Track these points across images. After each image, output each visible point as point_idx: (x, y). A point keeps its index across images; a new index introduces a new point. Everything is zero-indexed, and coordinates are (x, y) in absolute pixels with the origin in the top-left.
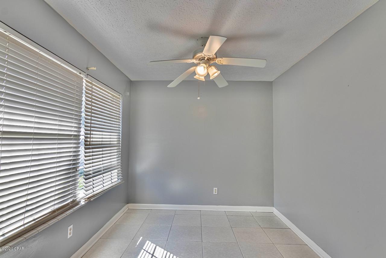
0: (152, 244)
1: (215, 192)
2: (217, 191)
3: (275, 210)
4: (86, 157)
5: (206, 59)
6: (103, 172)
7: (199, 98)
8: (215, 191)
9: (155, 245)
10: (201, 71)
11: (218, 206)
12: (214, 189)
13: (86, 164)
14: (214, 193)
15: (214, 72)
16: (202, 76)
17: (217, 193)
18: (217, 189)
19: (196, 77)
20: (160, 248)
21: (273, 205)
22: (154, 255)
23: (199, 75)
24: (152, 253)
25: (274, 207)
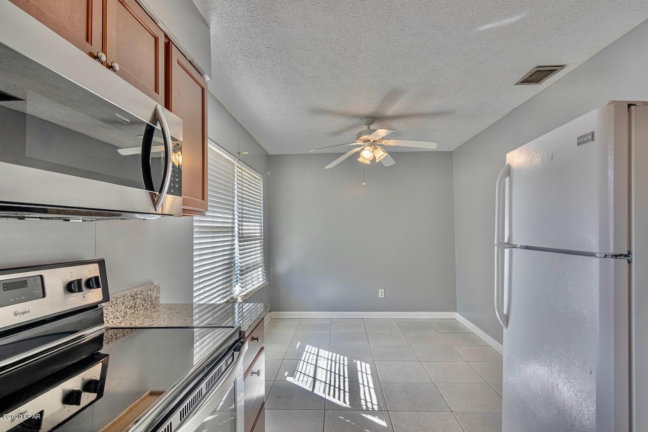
0: (314, 348)
1: (382, 295)
2: (383, 294)
3: (457, 316)
4: (240, 250)
5: (372, 141)
6: (252, 268)
7: (364, 184)
8: (381, 293)
9: (317, 349)
10: (367, 155)
11: (385, 313)
12: (380, 291)
13: (240, 259)
14: (380, 296)
15: (380, 154)
16: (367, 159)
17: (383, 296)
18: (383, 290)
19: (360, 159)
20: (324, 351)
21: (455, 310)
22: (319, 355)
23: (363, 158)
24: (316, 353)
25: (456, 311)
